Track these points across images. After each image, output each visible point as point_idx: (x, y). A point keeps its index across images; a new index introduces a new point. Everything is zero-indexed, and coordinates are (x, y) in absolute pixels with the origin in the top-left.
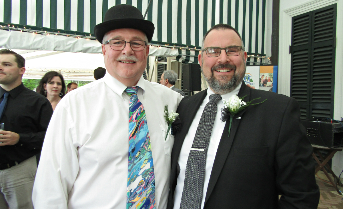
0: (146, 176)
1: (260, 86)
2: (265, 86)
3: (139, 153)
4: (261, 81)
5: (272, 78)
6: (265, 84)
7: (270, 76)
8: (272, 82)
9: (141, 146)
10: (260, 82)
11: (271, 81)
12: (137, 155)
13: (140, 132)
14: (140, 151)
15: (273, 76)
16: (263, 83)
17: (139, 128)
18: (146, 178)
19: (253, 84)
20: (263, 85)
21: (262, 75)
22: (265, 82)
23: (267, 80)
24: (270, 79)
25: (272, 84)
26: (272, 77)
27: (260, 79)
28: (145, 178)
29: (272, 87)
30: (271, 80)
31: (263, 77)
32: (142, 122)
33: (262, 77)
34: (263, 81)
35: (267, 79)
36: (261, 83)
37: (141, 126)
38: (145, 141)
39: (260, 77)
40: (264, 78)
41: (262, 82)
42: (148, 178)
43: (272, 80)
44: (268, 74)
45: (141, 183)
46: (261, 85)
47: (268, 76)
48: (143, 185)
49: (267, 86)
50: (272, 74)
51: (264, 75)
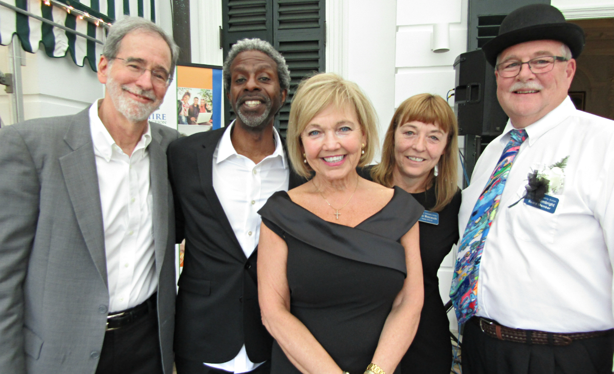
0: (473, 249)
1: (180, 122)
2: (195, 124)
3: (480, 218)
4: (183, 108)
5: (210, 103)
6: (193, 119)
7: (204, 96)
8: (211, 114)
9: (485, 211)
10: (179, 110)
11: (209, 111)
12: (477, 221)
13: (490, 192)
14: (481, 217)
15: (213, 97)
16: (187, 115)
17: (491, 188)
18: (473, 252)
19: (161, 117)
20: (189, 122)
21: (185, 91)
22: (194, 112)
23: (198, 106)
24: (205, 105)
25: (211, 119)
26: (211, 98)
27: (179, 103)
28: (471, 251)
29: (212, 125)
30: (207, 107)
31: (188, 97)
32: (498, 180)
33: (184, 96)
34: (187, 110)
35: (199, 103)
36: (182, 113)
37: (495, 185)
38: (491, 206)
39: (180, 98)
40: (191, 102)
41: (185, 113)
42: (474, 252)
43: (210, 107)
44: (199, 90)
45: (466, 255)
46: (184, 119)
47: (200, 97)
48: (468, 258)
49: (199, 124)
50: (211, 91)
51: (190, 92)
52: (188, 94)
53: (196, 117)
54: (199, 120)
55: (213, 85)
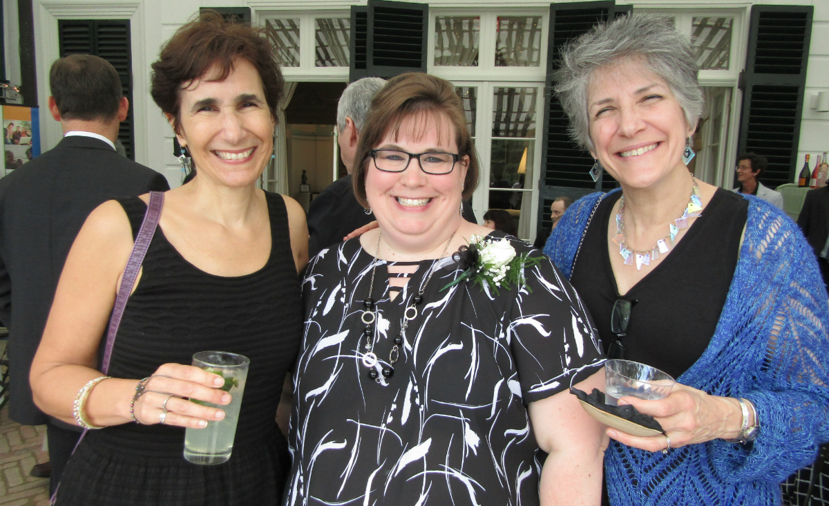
1: (6, 143)
2: (17, 144)
4: (8, 133)
5: (29, 130)
6: (16, 141)
10: (5, 134)
11: (29, 136)
16: (12, 138)
20: (14, 142)
21: (9, 122)
22: (17, 136)
23: (20, 132)
24: (26, 132)
25: (30, 141)
27: (5, 130)
29: (31, 145)
31: (11, 126)
33: (9, 126)
34: (11, 134)
35: (21, 130)
36: (8, 137)
39: (6, 126)
40: (14, 129)
41: (9, 137)
43: (29, 133)
44: (19, 122)
46: (9, 141)
47: (21, 126)
50: (30, 122)
51: (13, 122)
52: (12, 124)
53: (18, 139)
54: (21, 142)
55: (32, 117)
